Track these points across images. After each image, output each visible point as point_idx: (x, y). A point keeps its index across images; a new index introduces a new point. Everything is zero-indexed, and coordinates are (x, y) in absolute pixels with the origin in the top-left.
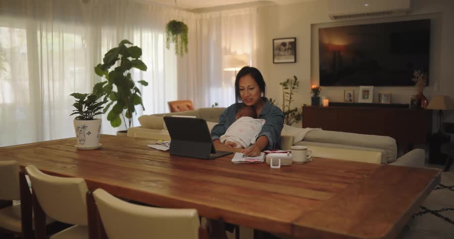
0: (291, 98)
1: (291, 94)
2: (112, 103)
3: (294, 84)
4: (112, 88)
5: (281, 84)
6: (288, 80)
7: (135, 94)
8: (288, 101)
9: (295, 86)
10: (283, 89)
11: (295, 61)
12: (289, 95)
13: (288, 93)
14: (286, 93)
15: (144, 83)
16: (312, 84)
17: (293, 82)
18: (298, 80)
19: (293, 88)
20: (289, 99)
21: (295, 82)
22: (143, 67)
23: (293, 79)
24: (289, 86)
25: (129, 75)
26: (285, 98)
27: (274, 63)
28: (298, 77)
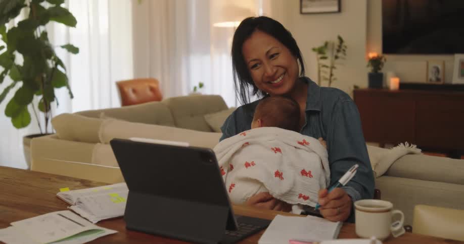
0: (331, 75)
1: (333, 67)
2: (13, 86)
3: (338, 51)
4: (13, 58)
5: (314, 50)
6: (326, 44)
7: (55, 69)
8: (326, 79)
9: (340, 55)
10: (318, 59)
11: (340, 11)
12: (328, 70)
13: (327, 67)
14: (324, 66)
15: (73, 49)
16: (368, 51)
17: (336, 47)
18: (345, 44)
19: (336, 57)
20: (328, 76)
21: (340, 47)
22: (69, 20)
23: (337, 42)
24: (328, 54)
25: (45, 34)
26: (322, 74)
27: (301, 13)
28: (344, 39)
